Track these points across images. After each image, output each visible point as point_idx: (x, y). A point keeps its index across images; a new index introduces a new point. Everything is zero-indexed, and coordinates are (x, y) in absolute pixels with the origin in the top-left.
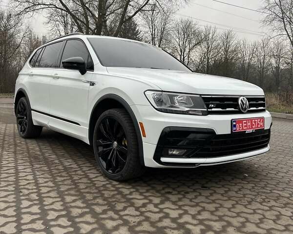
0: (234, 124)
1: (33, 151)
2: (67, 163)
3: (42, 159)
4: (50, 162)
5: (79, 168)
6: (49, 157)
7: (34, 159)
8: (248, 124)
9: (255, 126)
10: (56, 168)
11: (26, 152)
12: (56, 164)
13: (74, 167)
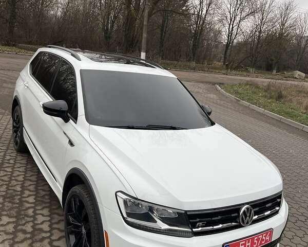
1: (14, 183)
2: (40, 216)
3: (17, 203)
4: (23, 213)
5: (49, 232)
6: (27, 199)
7: (10, 202)
8: (247, 244)
9: (257, 244)
10: (24, 228)
11: (6, 184)
12: (28, 216)
13: (45, 230)
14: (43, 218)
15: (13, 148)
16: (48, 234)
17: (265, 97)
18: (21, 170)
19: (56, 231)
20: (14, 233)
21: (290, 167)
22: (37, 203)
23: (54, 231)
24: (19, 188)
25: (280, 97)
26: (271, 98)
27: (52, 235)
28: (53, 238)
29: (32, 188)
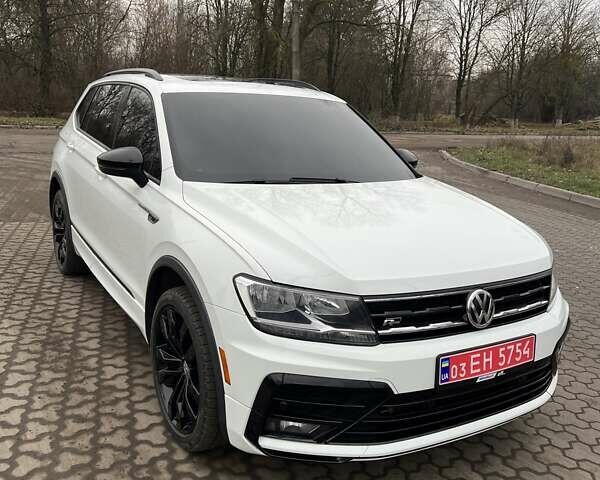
0: (445, 365)
1: (61, 321)
2: (111, 368)
3: (68, 351)
4: (78, 364)
5: (127, 390)
6: (85, 344)
7: (53, 350)
8: (485, 360)
9: (507, 361)
10: (81, 386)
11: (46, 324)
12: (89, 370)
13: (119, 387)
14: (115, 370)
15: (58, 271)
16: (126, 394)
17: (539, 162)
18: (72, 301)
19: (140, 388)
20: (65, 395)
21: (589, 273)
22: (104, 349)
23: (136, 389)
24: (69, 329)
25: (568, 159)
26: (551, 162)
27: (132, 394)
28: (134, 398)
29: (93, 327)
